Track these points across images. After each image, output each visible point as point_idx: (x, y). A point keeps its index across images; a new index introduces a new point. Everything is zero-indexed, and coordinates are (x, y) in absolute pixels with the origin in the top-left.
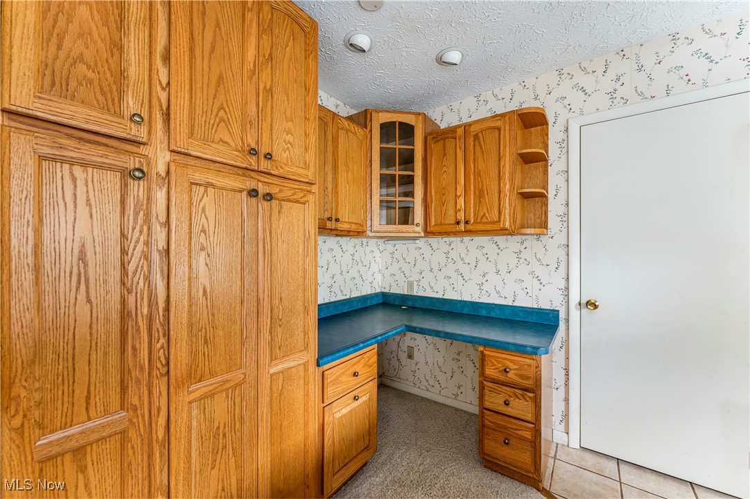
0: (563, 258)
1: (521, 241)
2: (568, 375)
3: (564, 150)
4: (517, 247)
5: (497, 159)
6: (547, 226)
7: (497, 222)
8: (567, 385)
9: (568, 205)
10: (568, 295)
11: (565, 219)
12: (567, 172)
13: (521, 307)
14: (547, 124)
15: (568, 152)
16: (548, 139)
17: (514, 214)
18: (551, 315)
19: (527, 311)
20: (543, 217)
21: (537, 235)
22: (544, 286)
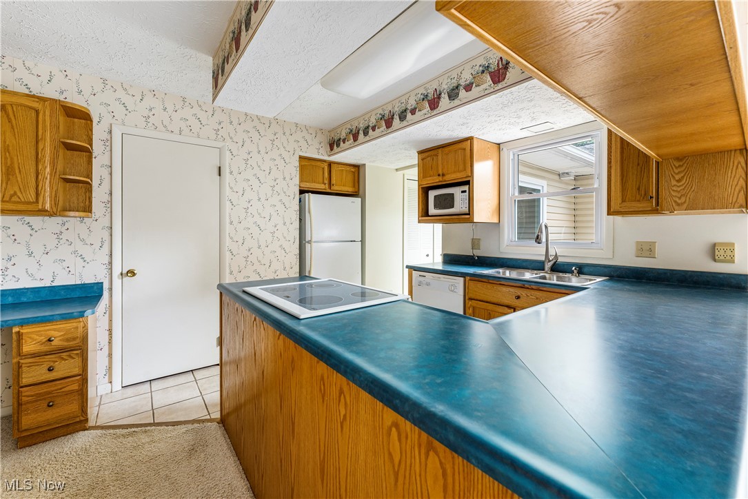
0: (107, 237)
1: (61, 222)
2: (111, 334)
3: (108, 148)
4: (57, 229)
5: (34, 140)
6: (91, 210)
7: (33, 203)
8: (110, 343)
9: (111, 194)
10: (111, 269)
11: (109, 205)
12: (111, 167)
13: (63, 286)
14: (91, 121)
15: (111, 150)
16: (92, 134)
17: (56, 196)
18: (95, 288)
19: (69, 288)
20: (87, 203)
21: (80, 218)
22: (88, 263)
